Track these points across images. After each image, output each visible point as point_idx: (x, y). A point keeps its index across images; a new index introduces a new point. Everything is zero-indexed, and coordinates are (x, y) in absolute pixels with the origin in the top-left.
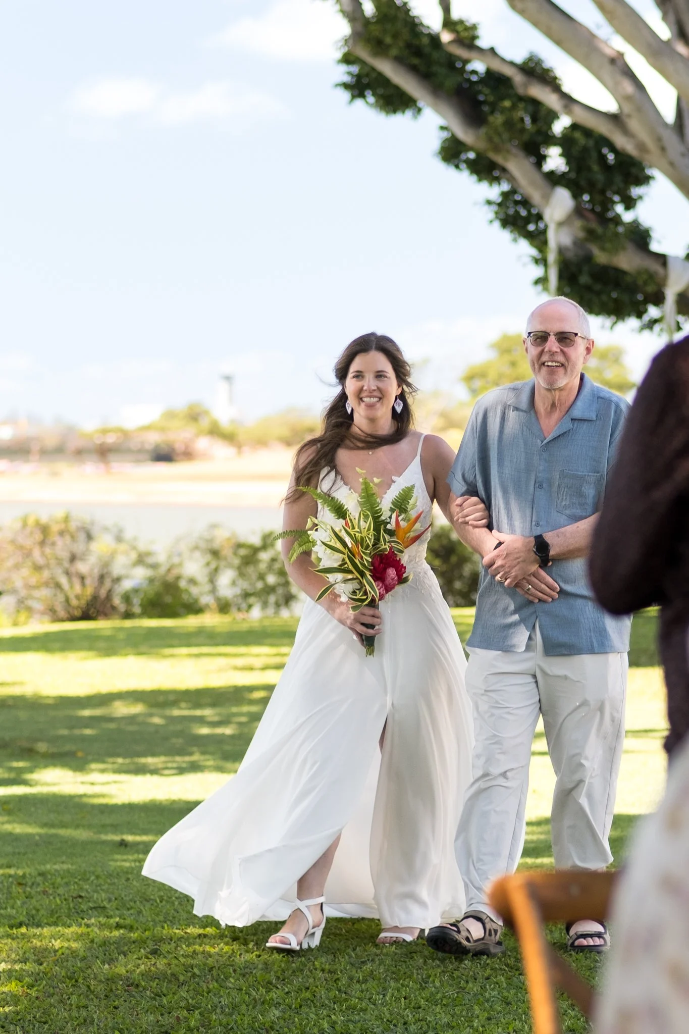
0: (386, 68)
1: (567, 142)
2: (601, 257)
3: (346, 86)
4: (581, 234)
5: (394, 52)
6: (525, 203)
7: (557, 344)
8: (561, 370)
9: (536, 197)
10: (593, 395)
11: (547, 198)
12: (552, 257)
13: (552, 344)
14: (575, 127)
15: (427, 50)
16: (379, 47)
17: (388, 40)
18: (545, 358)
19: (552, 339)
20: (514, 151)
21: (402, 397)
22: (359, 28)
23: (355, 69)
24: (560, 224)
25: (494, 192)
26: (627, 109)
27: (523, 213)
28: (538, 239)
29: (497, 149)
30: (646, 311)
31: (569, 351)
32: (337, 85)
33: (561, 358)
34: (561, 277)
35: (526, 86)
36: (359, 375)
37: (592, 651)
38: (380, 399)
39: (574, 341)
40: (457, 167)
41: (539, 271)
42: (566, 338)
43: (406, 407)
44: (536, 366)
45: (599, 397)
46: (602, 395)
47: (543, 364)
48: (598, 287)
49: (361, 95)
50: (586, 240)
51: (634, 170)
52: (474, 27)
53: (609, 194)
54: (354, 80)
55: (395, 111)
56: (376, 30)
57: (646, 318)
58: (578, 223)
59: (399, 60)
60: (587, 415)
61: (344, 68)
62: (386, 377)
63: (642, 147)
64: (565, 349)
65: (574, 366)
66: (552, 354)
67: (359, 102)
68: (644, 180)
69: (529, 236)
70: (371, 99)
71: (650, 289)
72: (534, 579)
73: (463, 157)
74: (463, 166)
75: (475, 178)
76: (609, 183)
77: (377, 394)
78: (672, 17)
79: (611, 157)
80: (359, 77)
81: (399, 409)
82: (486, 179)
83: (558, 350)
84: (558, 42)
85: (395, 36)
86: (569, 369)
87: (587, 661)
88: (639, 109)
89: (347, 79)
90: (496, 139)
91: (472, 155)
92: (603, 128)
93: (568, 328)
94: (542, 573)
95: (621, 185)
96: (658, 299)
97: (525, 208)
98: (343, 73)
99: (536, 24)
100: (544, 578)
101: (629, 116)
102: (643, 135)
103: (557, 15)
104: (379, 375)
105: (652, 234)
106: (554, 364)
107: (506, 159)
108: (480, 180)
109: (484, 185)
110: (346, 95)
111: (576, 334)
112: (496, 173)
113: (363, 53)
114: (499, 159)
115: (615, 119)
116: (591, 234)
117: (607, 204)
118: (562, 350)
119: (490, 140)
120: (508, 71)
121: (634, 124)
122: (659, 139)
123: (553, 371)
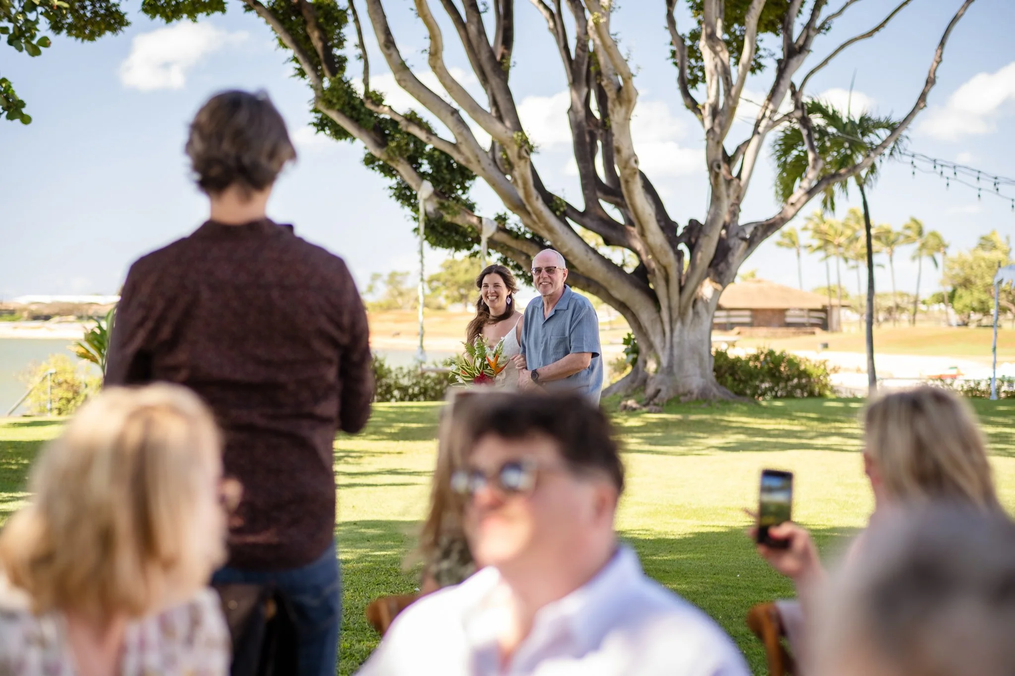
0: (334, 115)
1: (430, 158)
2: (448, 218)
3: (315, 124)
4: (437, 206)
5: (338, 107)
6: (409, 188)
7: (546, 273)
8: (550, 286)
9: (413, 185)
10: (568, 297)
11: (419, 186)
12: (422, 217)
13: (544, 273)
14: (435, 149)
15: (359, 107)
16: (330, 104)
17: (335, 101)
18: (541, 280)
19: (544, 271)
20: (402, 160)
21: (510, 296)
22: (319, 93)
23: (319, 115)
24: (426, 200)
25: (393, 182)
26: (460, 140)
27: (408, 193)
28: (415, 208)
29: (392, 159)
30: (472, 247)
31: (553, 276)
32: (309, 124)
33: (549, 280)
34: (426, 227)
35: (407, 127)
36: (487, 286)
38: (497, 297)
39: (554, 271)
40: (373, 168)
41: (415, 225)
42: (550, 270)
44: (537, 285)
46: (573, 296)
47: (541, 284)
48: (446, 233)
49: (323, 129)
50: (439, 208)
51: (467, 172)
52: (381, 95)
53: (454, 185)
54: (319, 121)
55: (341, 139)
56: (328, 96)
57: (472, 251)
58: (436, 200)
59: (342, 111)
61: (313, 114)
63: (468, 160)
64: (550, 275)
65: (556, 284)
66: (544, 278)
67: (321, 133)
68: (473, 178)
69: (410, 205)
70: (328, 132)
71: (474, 235)
73: (377, 163)
74: (376, 168)
75: (382, 174)
76: (453, 179)
77: (495, 295)
78: (489, 91)
79: (455, 165)
80: (321, 120)
81: (509, 303)
82: (388, 175)
83: (547, 276)
84: (424, 104)
85: (338, 99)
86: (554, 285)
88: (466, 140)
89: (315, 121)
90: (392, 154)
91: (381, 163)
92: (448, 150)
93: (551, 265)
95: (460, 180)
96: (478, 241)
97: (409, 191)
98: (313, 118)
99: (412, 93)
101: (461, 143)
102: (468, 153)
103: (423, 89)
104: (496, 285)
105: (476, 206)
106: (546, 283)
107: (397, 165)
108: (385, 176)
109: (388, 178)
110: (314, 129)
111: (555, 267)
112: (394, 172)
113: (321, 107)
114: (393, 165)
115: (455, 146)
116: (442, 206)
117: (453, 190)
118: (549, 277)
119: (389, 155)
120: (397, 118)
121: (463, 148)
122: (477, 156)
123: (545, 287)
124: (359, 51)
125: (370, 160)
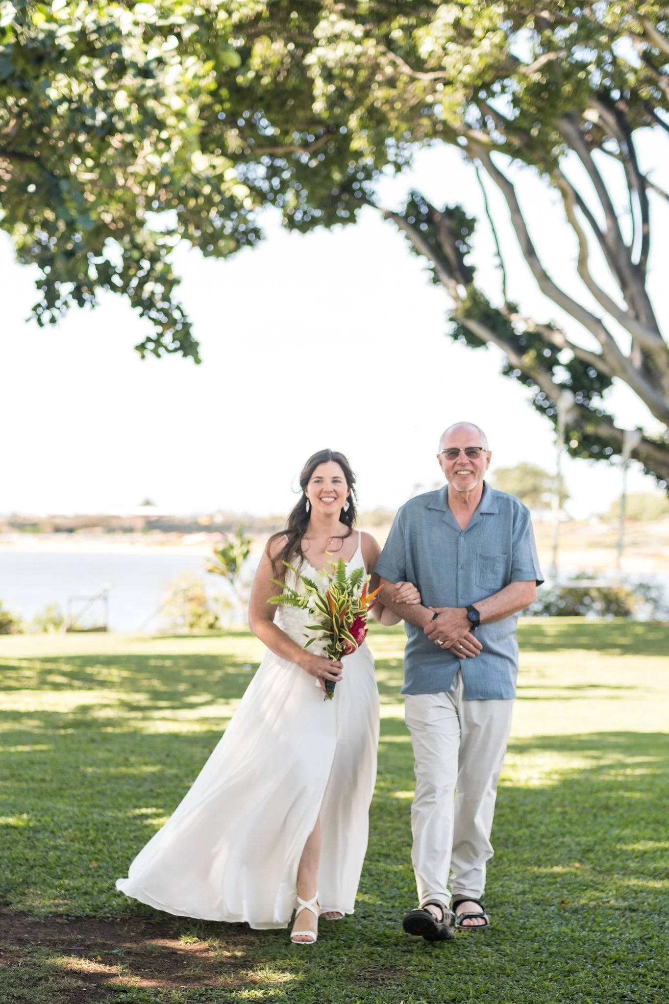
0: (471, 325)
4: (577, 418)
7: (466, 457)
8: (471, 477)
9: (553, 396)
10: (493, 496)
12: (561, 428)
13: (463, 458)
18: (457, 468)
19: (462, 453)
21: (349, 499)
24: (565, 411)
25: (531, 392)
28: (554, 419)
31: (476, 461)
33: (470, 467)
36: (320, 480)
37: (501, 697)
38: (336, 499)
39: (478, 454)
41: (554, 436)
42: (473, 452)
43: (352, 508)
44: (450, 475)
45: (498, 498)
46: (500, 495)
47: (456, 473)
52: (517, 303)
54: (454, 331)
60: (491, 511)
62: (340, 482)
63: (613, 370)
64: (473, 460)
66: (462, 465)
69: (549, 416)
70: (464, 341)
72: (465, 641)
73: (515, 373)
77: (334, 495)
80: (457, 329)
81: (346, 509)
83: (468, 462)
86: (477, 475)
87: (494, 705)
89: (451, 330)
91: (519, 372)
93: (472, 444)
94: (471, 636)
95: (597, 387)
98: (449, 327)
100: (472, 640)
102: (614, 364)
104: (335, 480)
111: (480, 449)
113: (459, 317)
115: (598, 356)
116: (580, 418)
118: (471, 462)
121: (609, 358)
122: (622, 366)
123: (464, 478)
124: (497, 261)
125: (508, 370)
